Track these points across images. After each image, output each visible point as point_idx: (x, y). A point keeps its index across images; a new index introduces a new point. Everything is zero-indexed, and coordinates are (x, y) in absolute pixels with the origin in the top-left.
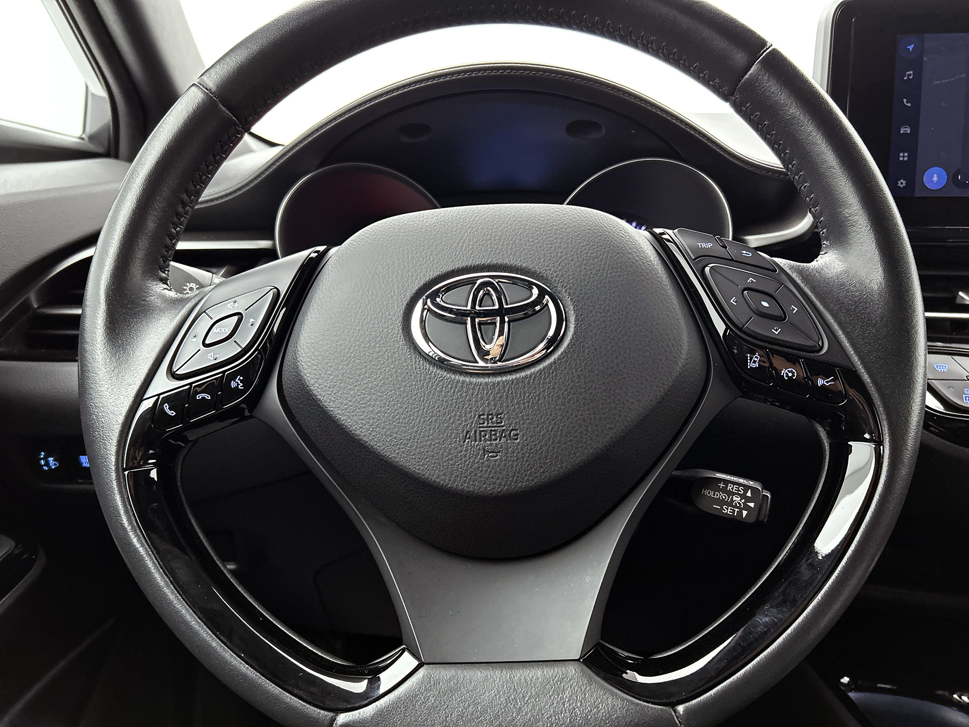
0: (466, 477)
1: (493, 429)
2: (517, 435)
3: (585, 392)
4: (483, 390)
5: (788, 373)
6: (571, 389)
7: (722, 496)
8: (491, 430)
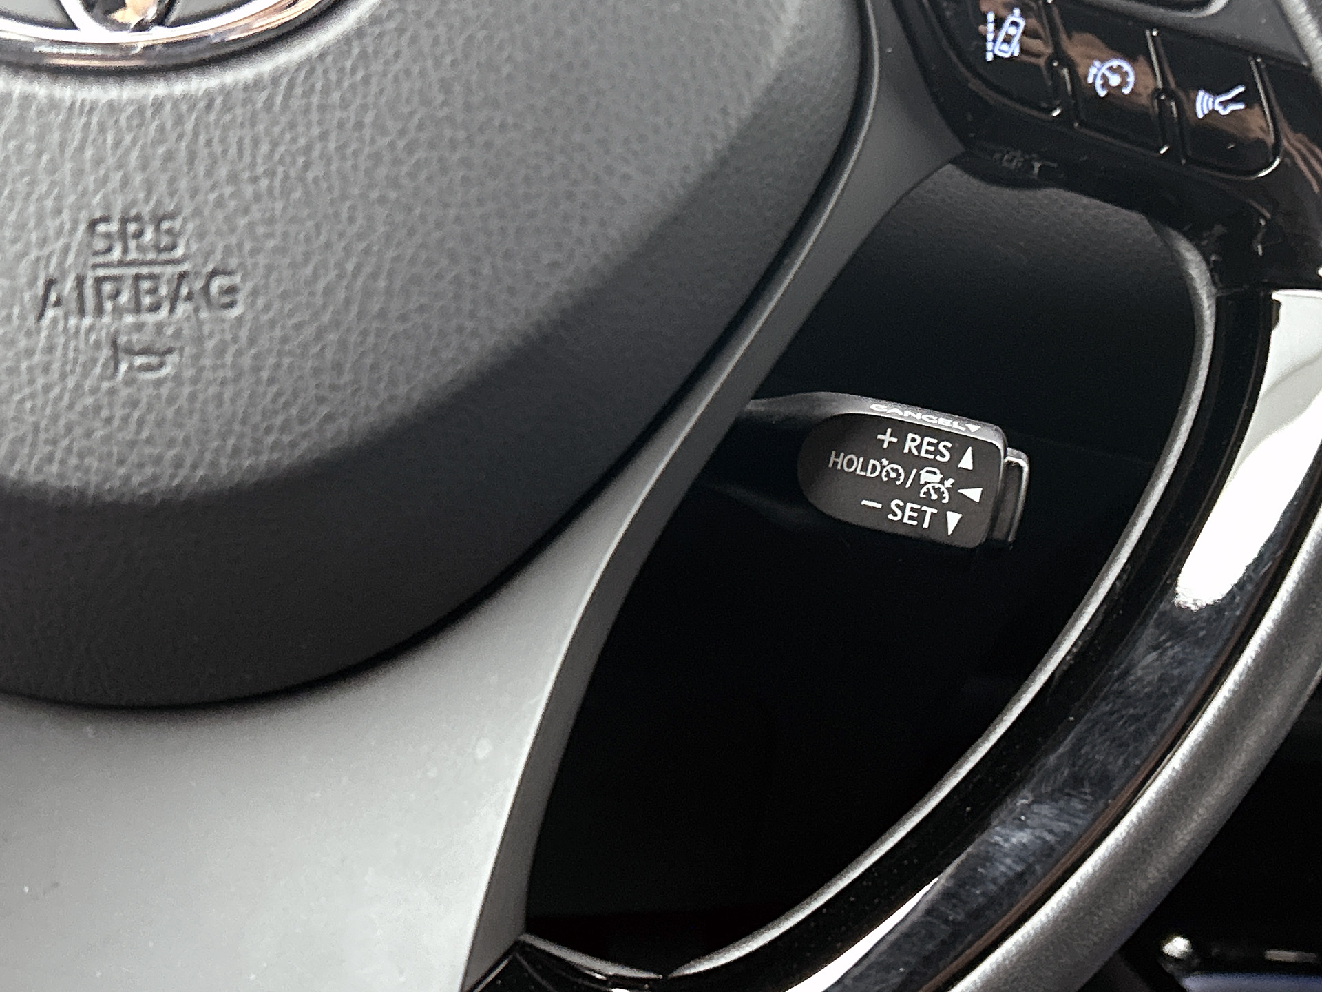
0: (54, 442)
1: (145, 270)
2: (231, 290)
3: (470, 140)
4: (102, 129)
5: (1108, 74)
6: (420, 127)
7: (887, 469)
8: (138, 278)
